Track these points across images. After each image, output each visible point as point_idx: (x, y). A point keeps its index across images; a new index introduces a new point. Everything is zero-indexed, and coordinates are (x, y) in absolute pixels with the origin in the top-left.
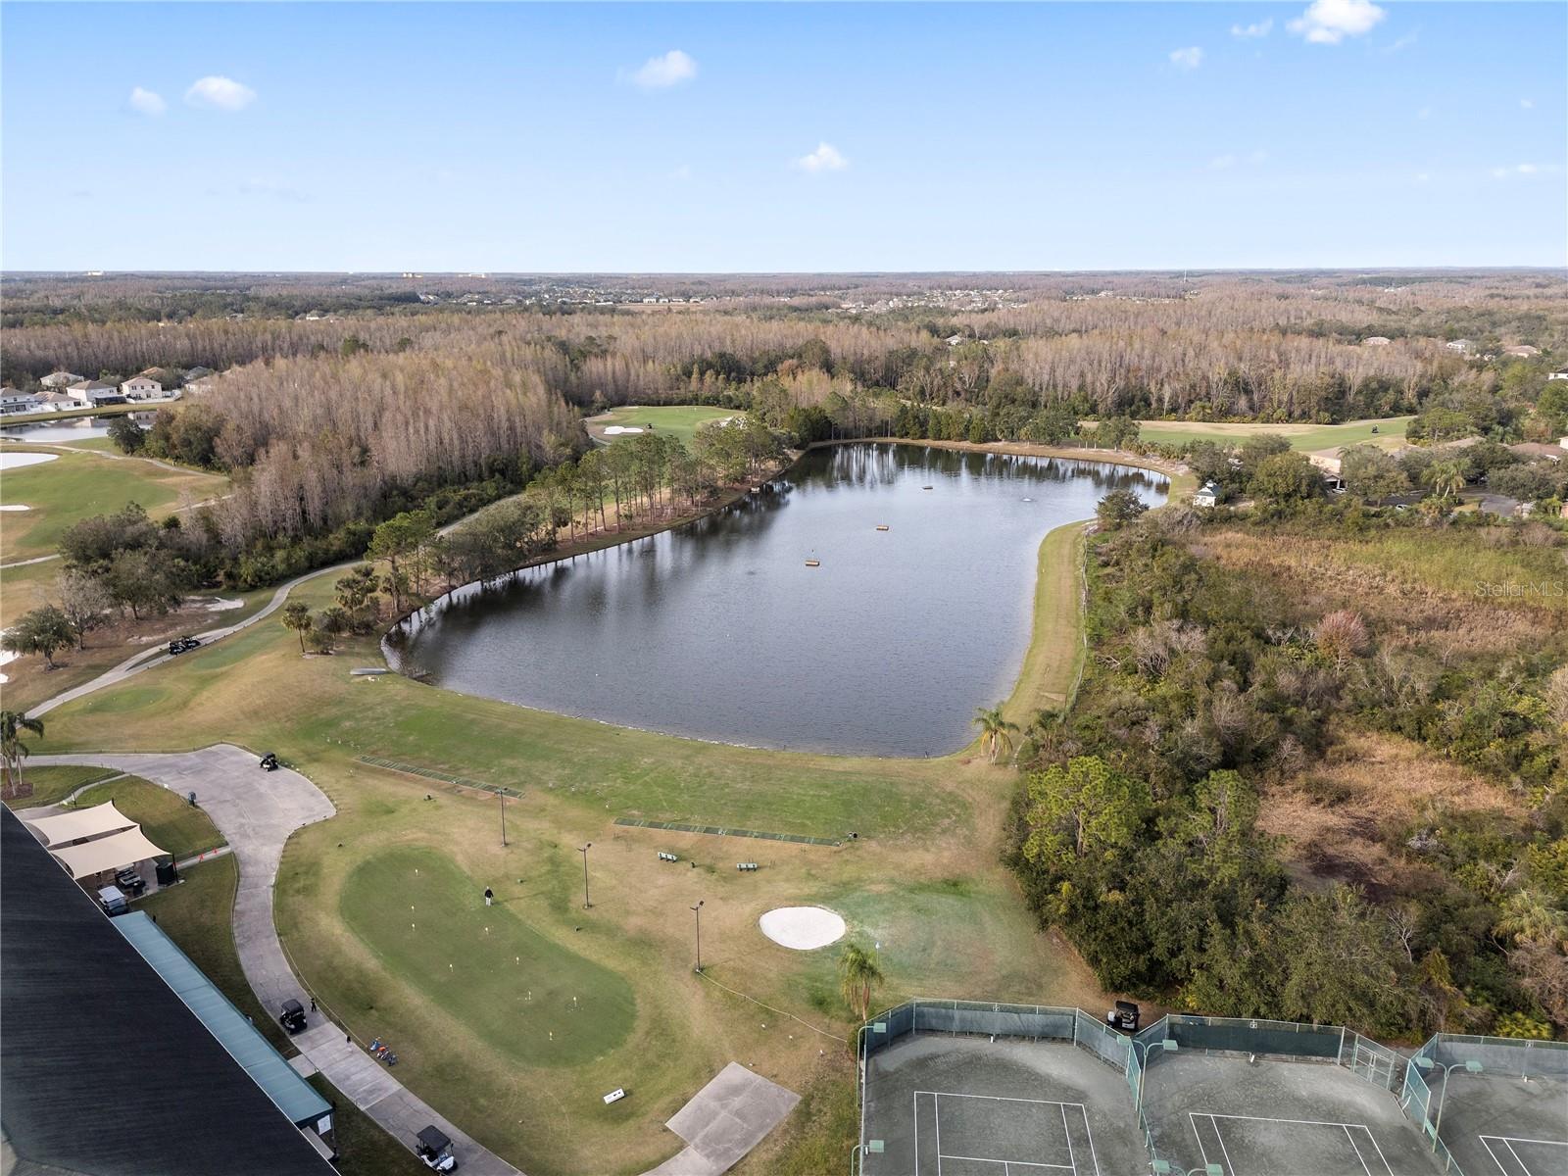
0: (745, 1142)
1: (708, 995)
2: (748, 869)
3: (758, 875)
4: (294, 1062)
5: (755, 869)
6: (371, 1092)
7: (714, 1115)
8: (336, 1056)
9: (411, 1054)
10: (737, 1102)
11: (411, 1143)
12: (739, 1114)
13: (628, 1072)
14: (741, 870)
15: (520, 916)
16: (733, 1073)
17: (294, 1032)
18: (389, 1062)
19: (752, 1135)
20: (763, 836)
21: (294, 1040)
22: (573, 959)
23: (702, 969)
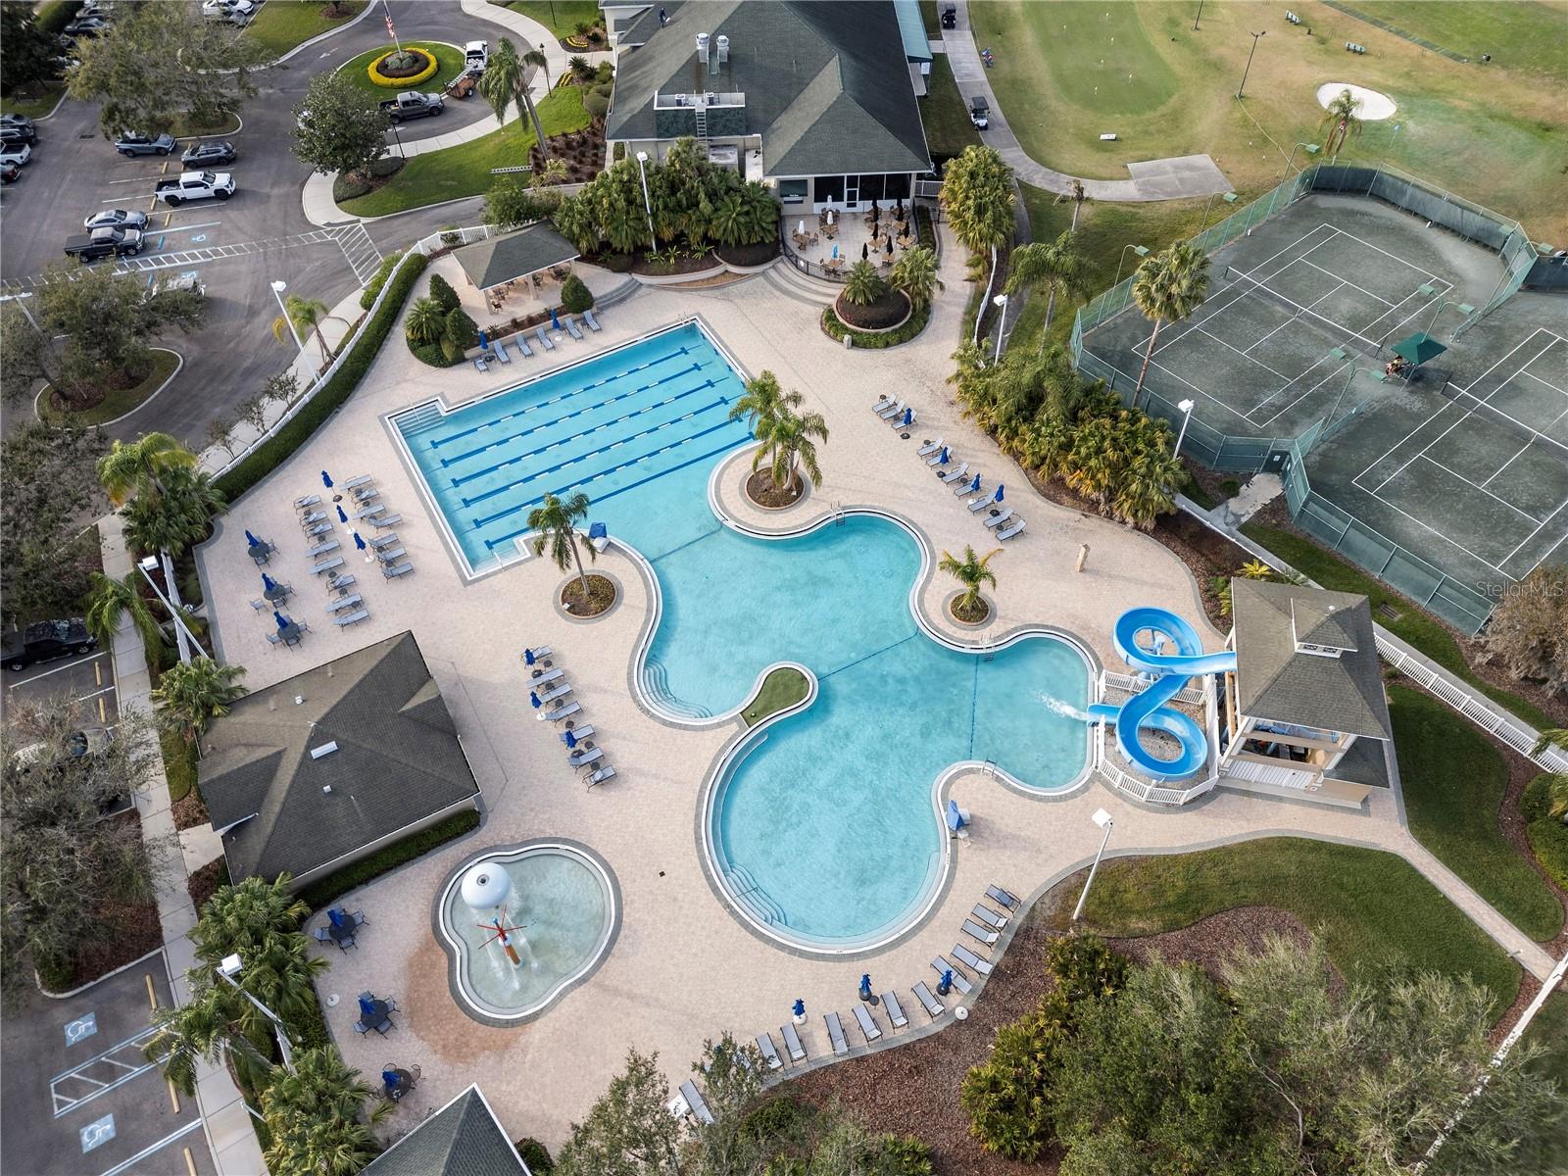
0: (1171, 194)
1: (1231, 112)
2: (1355, 51)
3: (1361, 59)
4: (933, 43)
5: (1361, 53)
6: (967, 75)
7: (1166, 173)
8: (961, 49)
9: (1004, 68)
10: (1186, 174)
11: (969, 104)
12: (1182, 181)
13: (1129, 130)
14: (1348, 49)
15: (1139, 17)
16: (1203, 160)
17: (946, 27)
18: (988, 64)
19: (1179, 193)
20: (1398, 33)
21: (943, 31)
22: (1152, 54)
23: (1241, 97)
